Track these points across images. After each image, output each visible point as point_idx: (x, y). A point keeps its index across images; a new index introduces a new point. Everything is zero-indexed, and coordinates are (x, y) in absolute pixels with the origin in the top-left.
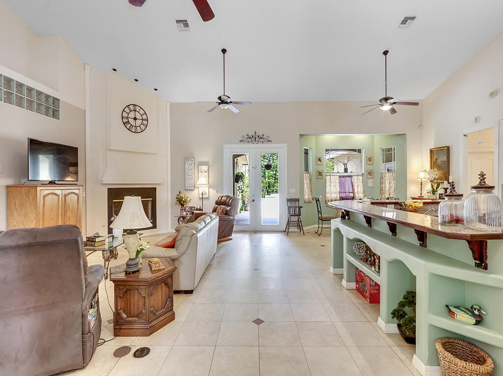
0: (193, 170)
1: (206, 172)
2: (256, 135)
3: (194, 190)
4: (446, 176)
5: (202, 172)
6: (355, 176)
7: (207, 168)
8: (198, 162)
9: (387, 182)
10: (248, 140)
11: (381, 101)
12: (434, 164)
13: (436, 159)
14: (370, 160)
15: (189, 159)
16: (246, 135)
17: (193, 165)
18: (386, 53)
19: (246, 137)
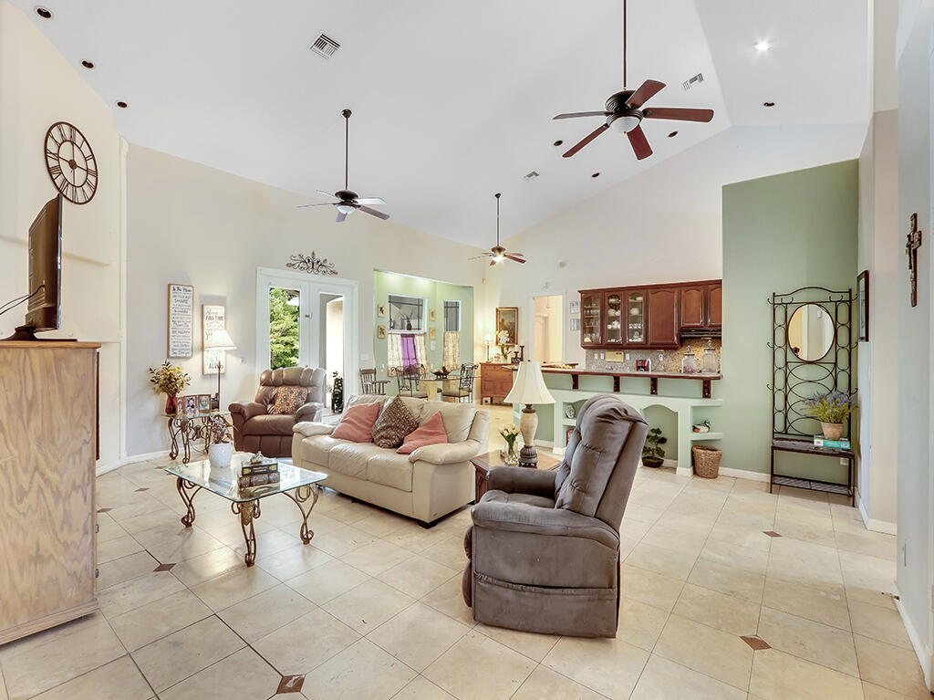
0: (190, 313)
1: (220, 318)
2: (313, 257)
3: (188, 358)
4: (513, 338)
5: (210, 318)
6: (419, 335)
7: (223, 311)
8: (201, 296)
9: (451, 345)
10: (302, 265)
11: (493, 250)
12: (501, 326)
13: (503, 320)
14: (432, 314)
15: (181, 287)
16: (297, 255)
17: (190, 301)
18: (498, 196)
19: (298, 258)
